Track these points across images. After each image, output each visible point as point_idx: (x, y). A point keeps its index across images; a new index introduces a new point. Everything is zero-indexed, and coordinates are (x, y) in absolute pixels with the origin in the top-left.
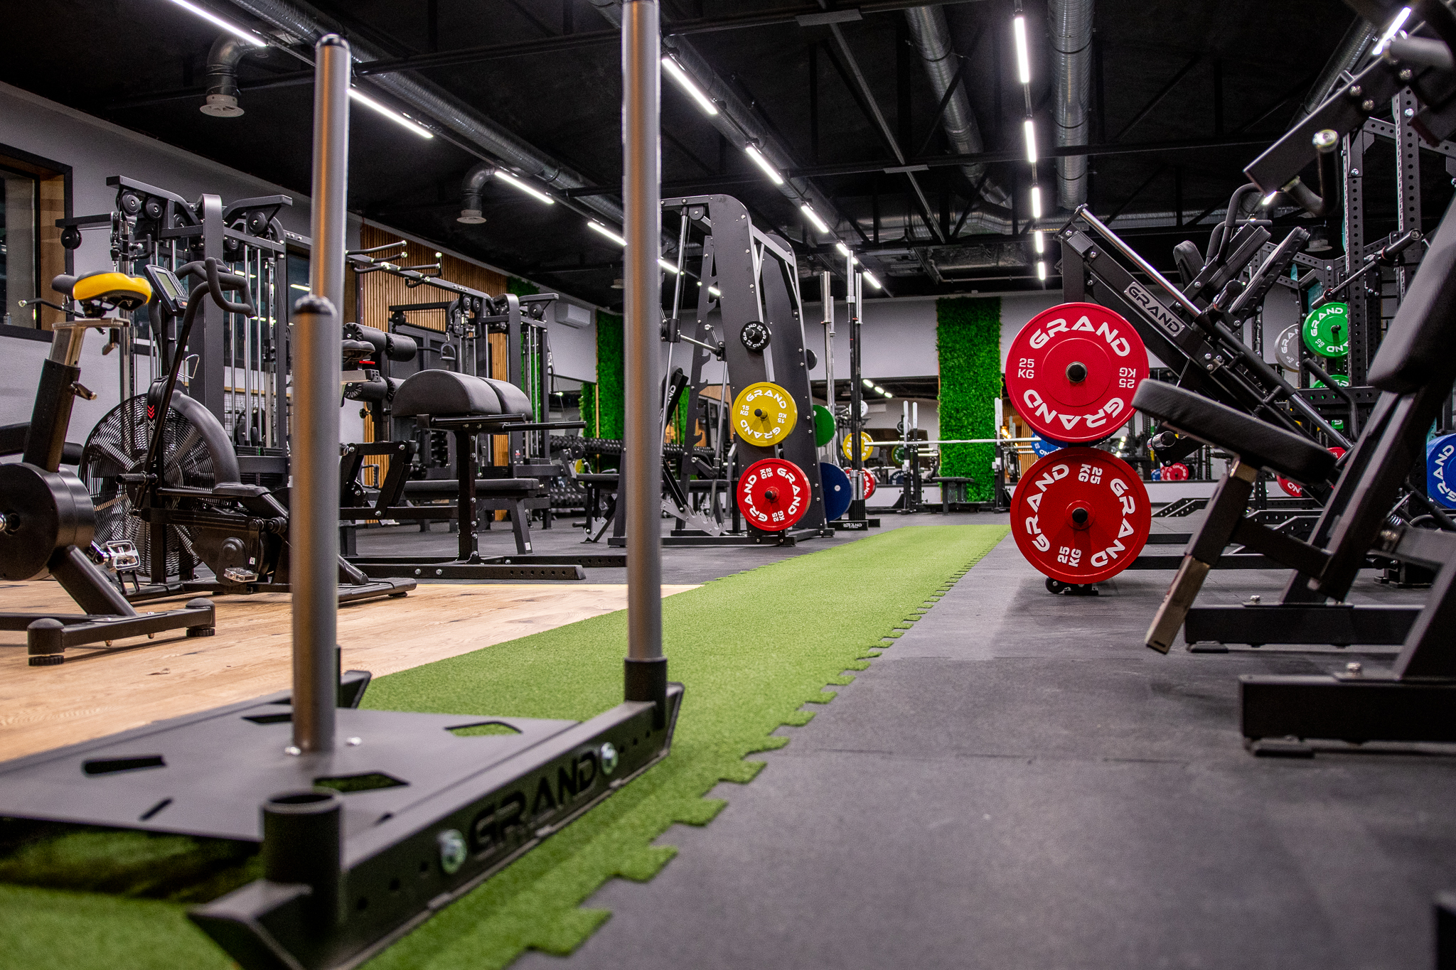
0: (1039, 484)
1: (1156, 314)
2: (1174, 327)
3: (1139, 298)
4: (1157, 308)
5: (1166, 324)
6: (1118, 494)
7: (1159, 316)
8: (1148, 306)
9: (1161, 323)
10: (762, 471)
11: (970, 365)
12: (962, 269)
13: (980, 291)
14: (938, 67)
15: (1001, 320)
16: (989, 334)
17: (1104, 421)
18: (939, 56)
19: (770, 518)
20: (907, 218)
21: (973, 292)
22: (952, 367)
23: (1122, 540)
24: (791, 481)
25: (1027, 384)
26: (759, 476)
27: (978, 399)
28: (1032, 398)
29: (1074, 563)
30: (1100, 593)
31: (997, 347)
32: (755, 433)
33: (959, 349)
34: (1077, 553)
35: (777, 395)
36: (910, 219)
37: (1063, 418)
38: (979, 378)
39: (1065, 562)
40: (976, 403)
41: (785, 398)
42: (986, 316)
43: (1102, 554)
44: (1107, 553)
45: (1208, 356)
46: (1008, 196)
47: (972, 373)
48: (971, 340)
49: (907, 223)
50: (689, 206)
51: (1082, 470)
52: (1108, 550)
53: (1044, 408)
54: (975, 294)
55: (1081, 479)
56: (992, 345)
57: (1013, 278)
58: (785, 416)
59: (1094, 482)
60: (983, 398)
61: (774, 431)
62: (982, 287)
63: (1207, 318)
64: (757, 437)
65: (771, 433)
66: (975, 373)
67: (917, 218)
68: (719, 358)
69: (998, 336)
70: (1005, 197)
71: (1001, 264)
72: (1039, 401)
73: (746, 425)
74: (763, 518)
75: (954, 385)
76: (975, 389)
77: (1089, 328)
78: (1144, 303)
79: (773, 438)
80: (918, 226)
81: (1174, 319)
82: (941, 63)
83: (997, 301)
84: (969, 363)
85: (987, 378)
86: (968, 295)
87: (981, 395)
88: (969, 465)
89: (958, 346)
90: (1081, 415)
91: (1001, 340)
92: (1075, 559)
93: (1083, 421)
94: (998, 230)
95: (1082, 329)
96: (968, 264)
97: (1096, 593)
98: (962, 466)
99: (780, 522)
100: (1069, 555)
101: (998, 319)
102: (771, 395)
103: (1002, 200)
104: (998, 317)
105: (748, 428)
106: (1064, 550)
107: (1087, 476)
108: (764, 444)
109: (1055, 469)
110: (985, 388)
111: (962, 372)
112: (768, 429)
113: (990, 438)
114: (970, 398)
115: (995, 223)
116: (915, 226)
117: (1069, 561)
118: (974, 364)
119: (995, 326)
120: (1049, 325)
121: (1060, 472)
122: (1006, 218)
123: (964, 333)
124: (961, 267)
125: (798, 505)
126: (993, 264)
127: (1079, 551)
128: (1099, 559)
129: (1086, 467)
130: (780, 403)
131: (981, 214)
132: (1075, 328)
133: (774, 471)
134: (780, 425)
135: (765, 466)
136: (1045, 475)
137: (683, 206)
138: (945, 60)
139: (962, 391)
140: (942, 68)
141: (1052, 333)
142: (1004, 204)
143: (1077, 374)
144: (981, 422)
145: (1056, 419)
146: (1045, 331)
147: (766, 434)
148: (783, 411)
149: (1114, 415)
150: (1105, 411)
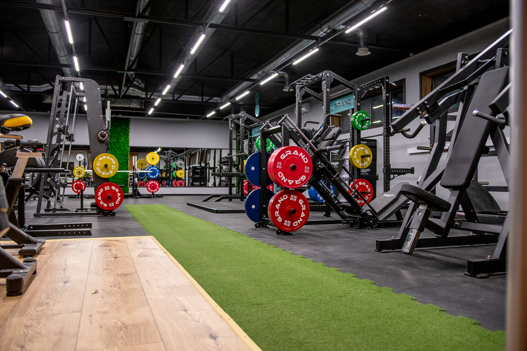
0: (279, 201)
1: (306, 150)
2: (311, 154)
3: (302, 145)
4: (306, 148)
5: (309, 152)
6: (301, 204)
7: (307, 150)
8: (304, 147)
9: (308, 152)
10: (106, 187)
11: (118, 142)
12: (116, 106)
13: (122, 115)
14: (137, 36)
15: (130, 127)
16: (125, 131)
17: (300, 182)
18: (139, 33)
19: (108, 205)
20: (105, 87)
21: (120, 115)
22: (111, 142)
23: (302, 218)
24: (117, 191)
25: (280, 170)
26: (104, 189)
27: (120, 155)
28: (281, 175)
29: (289, 225)
30: (293, 234)
31: (128, 136)
32: (103, 173)
33: (114, 136)
34: (289, 222)
35: (112, 159)
36: (107, 87)
37: (289, 181)
38: (121, 147)
39: (286, 225)
40: (120, 156)
41: (115, 160)
42: (124, 124)
43: (296, 222)
44: (298, 222)
45: (319, 163)
46: (142, 83)
47: (118, 145)
48: (118, 133)
49: (105, 88)
50: (74, 81)
51: (291, 197)
52: (298, 221)
53: (284, 178)
54: (120, 116)
55: (291, 199)
56: (126, 135)
57: (135, 111)
58: (115, 167)
59: (294, 200)
60: (122, 155)
61: (110, 172)
62: (123, 114)
63: (319, 152)
64: (103, 174)
65: (109, 173)
66: (119, 145)
67: (109, 87)
68: (68, 140)
69: (129, 132)
70: (141, 83)
71: (131, 106)
72: (282, 175)
73: (99, 169)
74: (105, 205)
75: (111, 149)
76: (120, 151)
77: (297, 154)
78: (303, 146)
79: (110, 175)
80: (110, 90)
81: (311, 152)
82: (139, 36)
83: (129, 119)
84: (117, 141)
85: (124, 148)
86: (118, 116)
87: (122, 154)
88: (116, 179)
89: (113, 135)
90: (294, 180)
91: (130, 134)
92: (289, 224)
93: (295, 182)
94: (140, 95)
95: (295, 154)
96: (119, 105)
97: (291, 234)
98: (114, 180)
99: (112, 207)
100: (287, 223)
101: (129, 126)
102: (109, 158)
103: (140, 84)
104: (129, 125)
105: (100, 171)
106: (286, 221)
107: (293, 199)
108: (106, 177)
109: (284, 196)
110: (123, 151)
111: (114, 145)
112: (108, 171)
113: (125, 170)
114: (117, 154)
115: (138, 92)
116: (108, 90)
117: (287, 225)
118: (119, 142)
119: (128, 129)
120: (286, 152)
121: (285, 197)
122: (143, 91)
123: (116, 130)
124: (116, 105)
125: (120, 200)
126: (128, 106)
127: (290, 222)
128: (295, 224)
129: (292, 196)
130: (113, 162)
131: (134, 89)
132: (293, 154)
133: (110, 188)
134: (112, 170)
135: (107, 185)
136: (281, 198)
137: (72, 81)
138: (140, 35)
139: (114, 152)
140: (138, 37)
141: (287, 155)
142: (140, 86)
143: (294, 168)
144: (121, 163)
145: (287, 181)
146: (285, 154)
147: (107, 173)
148: (114, 165)
149: (303, 180)
150: (301, 179)
